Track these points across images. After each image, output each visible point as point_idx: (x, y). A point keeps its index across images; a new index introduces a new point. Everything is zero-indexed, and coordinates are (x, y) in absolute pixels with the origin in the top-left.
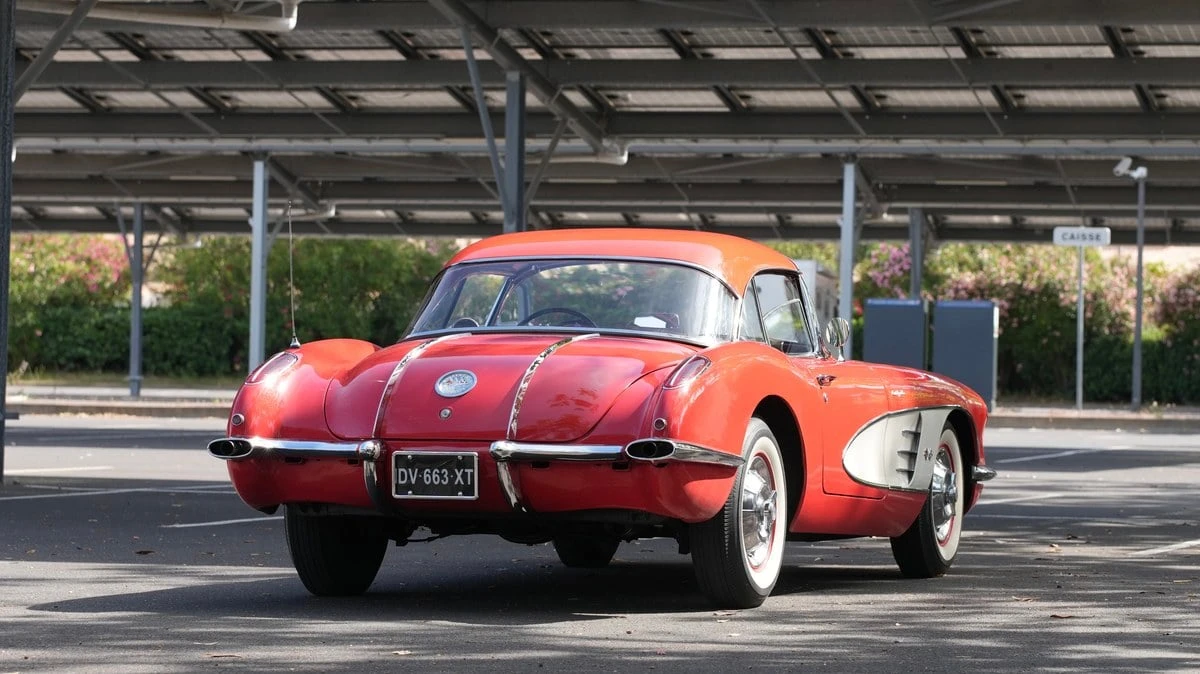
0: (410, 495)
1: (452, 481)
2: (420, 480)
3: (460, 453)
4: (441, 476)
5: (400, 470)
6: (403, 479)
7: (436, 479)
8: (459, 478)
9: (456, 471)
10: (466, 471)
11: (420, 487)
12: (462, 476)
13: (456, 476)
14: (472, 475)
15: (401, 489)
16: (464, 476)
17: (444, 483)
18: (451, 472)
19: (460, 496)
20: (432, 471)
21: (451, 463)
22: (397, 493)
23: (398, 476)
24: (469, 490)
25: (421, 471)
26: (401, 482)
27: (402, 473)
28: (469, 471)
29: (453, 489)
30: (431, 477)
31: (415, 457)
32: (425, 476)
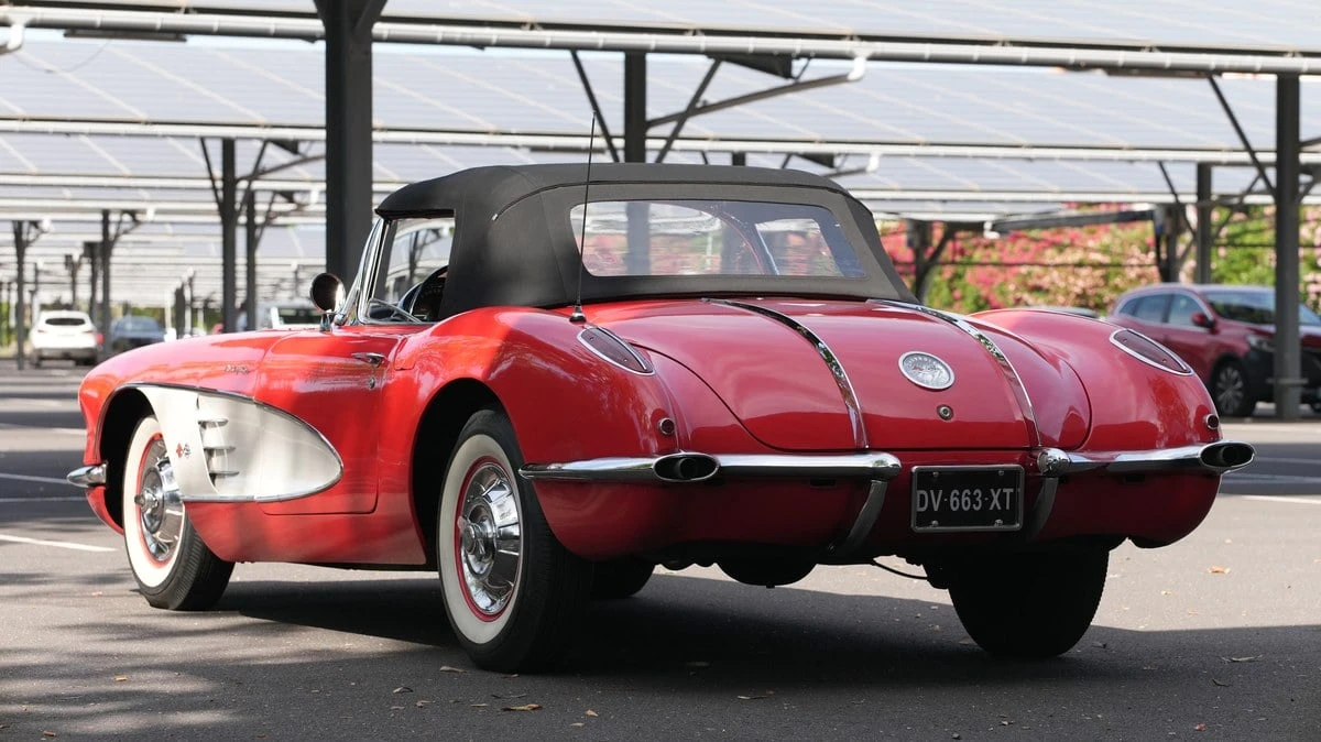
0: (934, 526)
1: (986, 504)
2: (945, 505)
3: (999, 467)
4: (973, 498)
5: (919, 492)
6: (922, 505)
7: (966, 502)
8: (995, 501)
9: (992, 490)
10: (1005, 490)
11: (945, 515)
12: (999, 499)
13: (991, 499)
14: (1013, 496)
15: (924, 519)
16: (1002, 498)
17: (977, 508)
18: (987, 495)
19: (999, 525)
20: (961, 494)
21: (988, 480)
22: (919, 524)
23: (919, 500)
24: (1009, 517)
25: (947, 495)
26: (920, 509)
27: (922, 496)
28: (1008, 491)
29: (986, 516)
30: (960, 501)
31: (941, 472)
32: (952, 500)
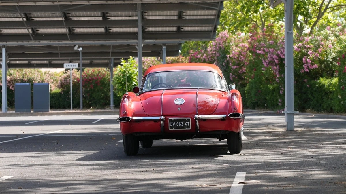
0: (173, 129)
1: (184, 125)
2: (176, 125)
3: (186, 118)
4: (181, 124)
5: (170, 123)
6: (171, 125)
8: (186, 124)
11: (176, 127)
13: (185, 124)
14: (189, 123)
15: (171, 128)
16: (187, 124)
17: (182, 126)
18: (184, 123)
19: (186, 129)
21: (184, 121)
23: (170, 124)
24: (188, 127)
25: (176, 123)
26: (170, 126)
27: (171, 124)
28: (188, 122)
29: (184, 127)
30: (179, 124)
31: (174, 119)
32: (177, 124)
